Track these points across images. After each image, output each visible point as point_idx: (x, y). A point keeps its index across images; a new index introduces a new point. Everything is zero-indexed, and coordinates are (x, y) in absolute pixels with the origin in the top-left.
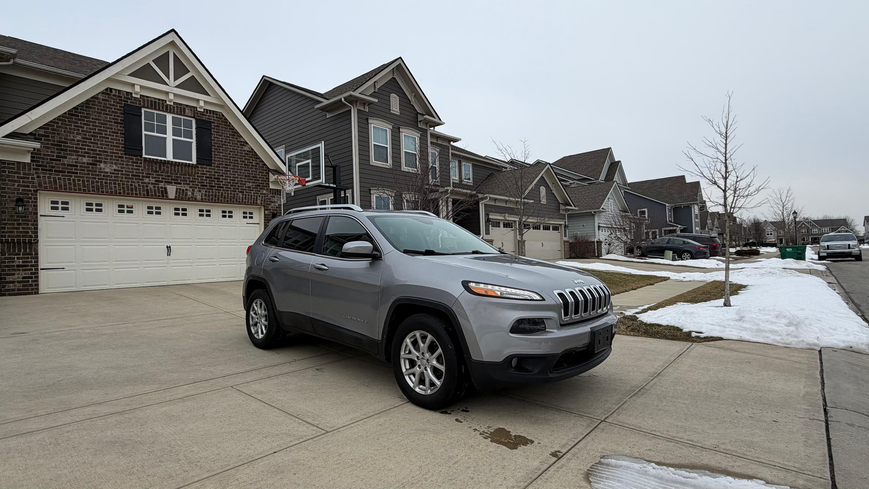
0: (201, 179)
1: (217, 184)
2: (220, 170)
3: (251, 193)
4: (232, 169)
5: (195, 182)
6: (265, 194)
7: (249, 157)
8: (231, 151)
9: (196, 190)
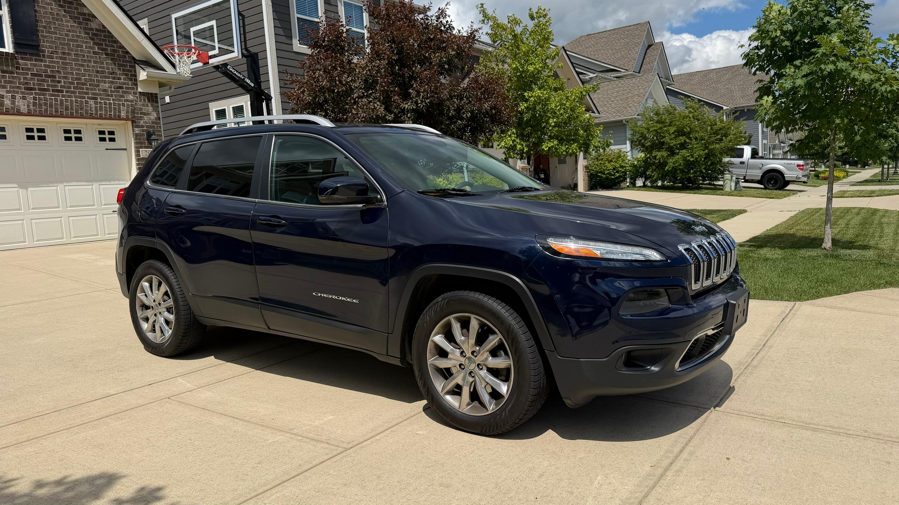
0: (24, 78)
1: (52, 86)
2: (54, 62)
3: (109, 100)
4: (73, 60)
5: (15, 83)
6: (132, 101)
7: (100, 40)
8: (69, 31)
9: (18, 96)
